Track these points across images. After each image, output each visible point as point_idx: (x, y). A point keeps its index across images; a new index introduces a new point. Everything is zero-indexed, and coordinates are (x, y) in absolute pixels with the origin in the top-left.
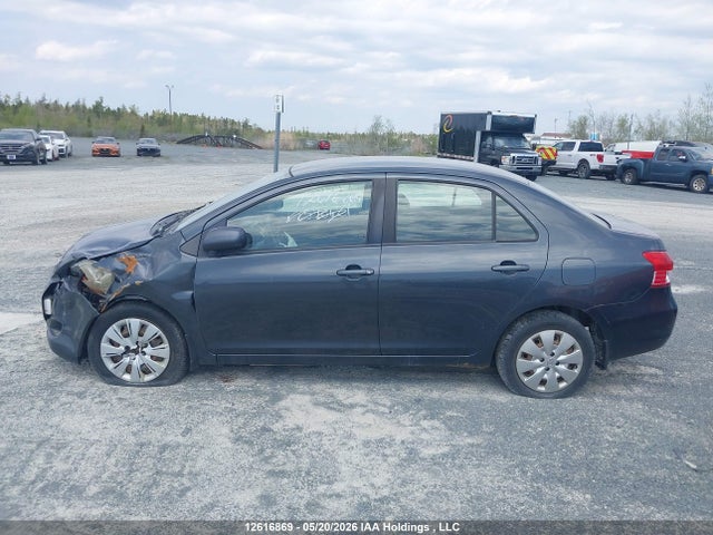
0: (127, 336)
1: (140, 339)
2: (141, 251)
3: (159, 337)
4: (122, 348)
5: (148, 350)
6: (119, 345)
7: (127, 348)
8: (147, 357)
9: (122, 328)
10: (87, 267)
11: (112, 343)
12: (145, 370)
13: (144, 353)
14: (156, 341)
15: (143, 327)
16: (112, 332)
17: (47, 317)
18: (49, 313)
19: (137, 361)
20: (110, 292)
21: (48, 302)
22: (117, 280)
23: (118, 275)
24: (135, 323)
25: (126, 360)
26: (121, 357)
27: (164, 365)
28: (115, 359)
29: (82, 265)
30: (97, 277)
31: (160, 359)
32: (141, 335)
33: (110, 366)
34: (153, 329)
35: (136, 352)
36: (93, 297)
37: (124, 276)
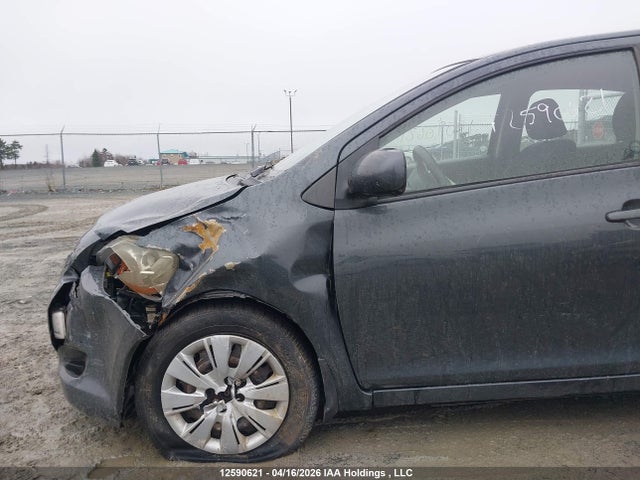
0: (207, 369)
1: (233, 372)
2: (226, 209)
3: (266, 365)
4: (201, 394)
5: (248, 390)
6: (193, 390)
7: (210, 392)
8: (248, 405)
9: (198, 356)
10: (124, 249)
11: (180, 385)
12: (247, 428)
13: (241, 398)
14: (262, 372)
15: (236, 349)
16: (180, 365)
17: (57, 343)
18: (61, 335)
19: (230, 413)
20: (170, 289)
21: (59, 316)
22: (182, 266)
23: (184, 257)
24: (220, 343)
25: (210, 414)
26: (200, 410)
27: (279, 414)
28: (189, 416)
29: (117, 246)
30: (143, 265)
31: (270, 405)
32: (233, 364)
33: (182, 429)
34: (253, 351)
35: (226, 396)
36: (136, 303)
37: (196, 258)
